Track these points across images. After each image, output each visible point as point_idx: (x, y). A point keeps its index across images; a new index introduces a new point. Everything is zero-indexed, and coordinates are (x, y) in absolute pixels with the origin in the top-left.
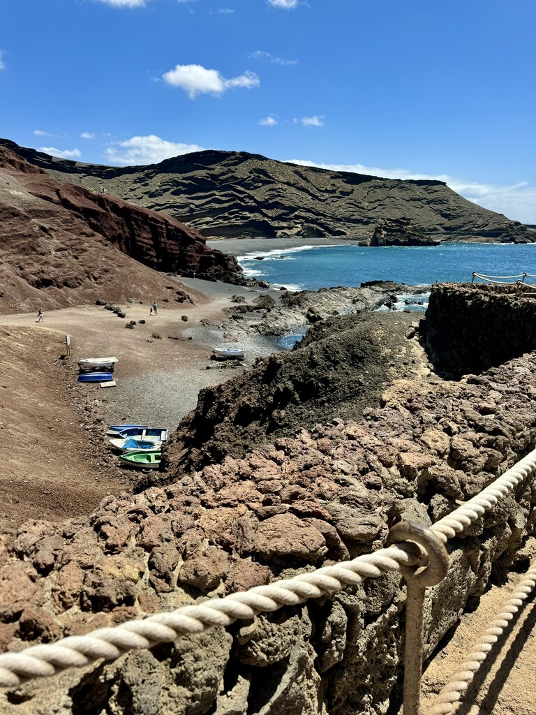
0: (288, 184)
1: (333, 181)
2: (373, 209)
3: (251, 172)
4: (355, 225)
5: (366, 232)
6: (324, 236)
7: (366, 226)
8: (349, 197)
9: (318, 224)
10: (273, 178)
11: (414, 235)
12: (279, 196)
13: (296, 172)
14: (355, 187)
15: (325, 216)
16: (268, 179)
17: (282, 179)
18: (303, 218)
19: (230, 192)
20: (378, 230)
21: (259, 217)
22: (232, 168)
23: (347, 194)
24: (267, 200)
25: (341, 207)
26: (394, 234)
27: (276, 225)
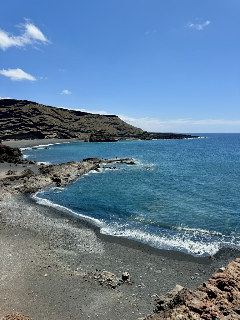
0: (49, 115)
1: (70, 114)
2: (89, 126)
3: (30, 110)
4: (82, 133)
5: (87, 136)
6: (68, 138)
7: (87, 134)
8: (78, 121)
9: (65, 133)
10: (41, 112)
11: (107, 137)
12: (45, 120)
13: (53, 110)
14: (80, 117)
15: (68, 129)
16: (39, 113)
17: (46, 113)
18: (57, 130)
19: (20, 118)
20: (92, 135)
21: (35, 130)
22: (20, 107)
23: (77, 120)
24: (39, 122)
25: (75, 126)
26: (99, 137)
27: (44, 133)
